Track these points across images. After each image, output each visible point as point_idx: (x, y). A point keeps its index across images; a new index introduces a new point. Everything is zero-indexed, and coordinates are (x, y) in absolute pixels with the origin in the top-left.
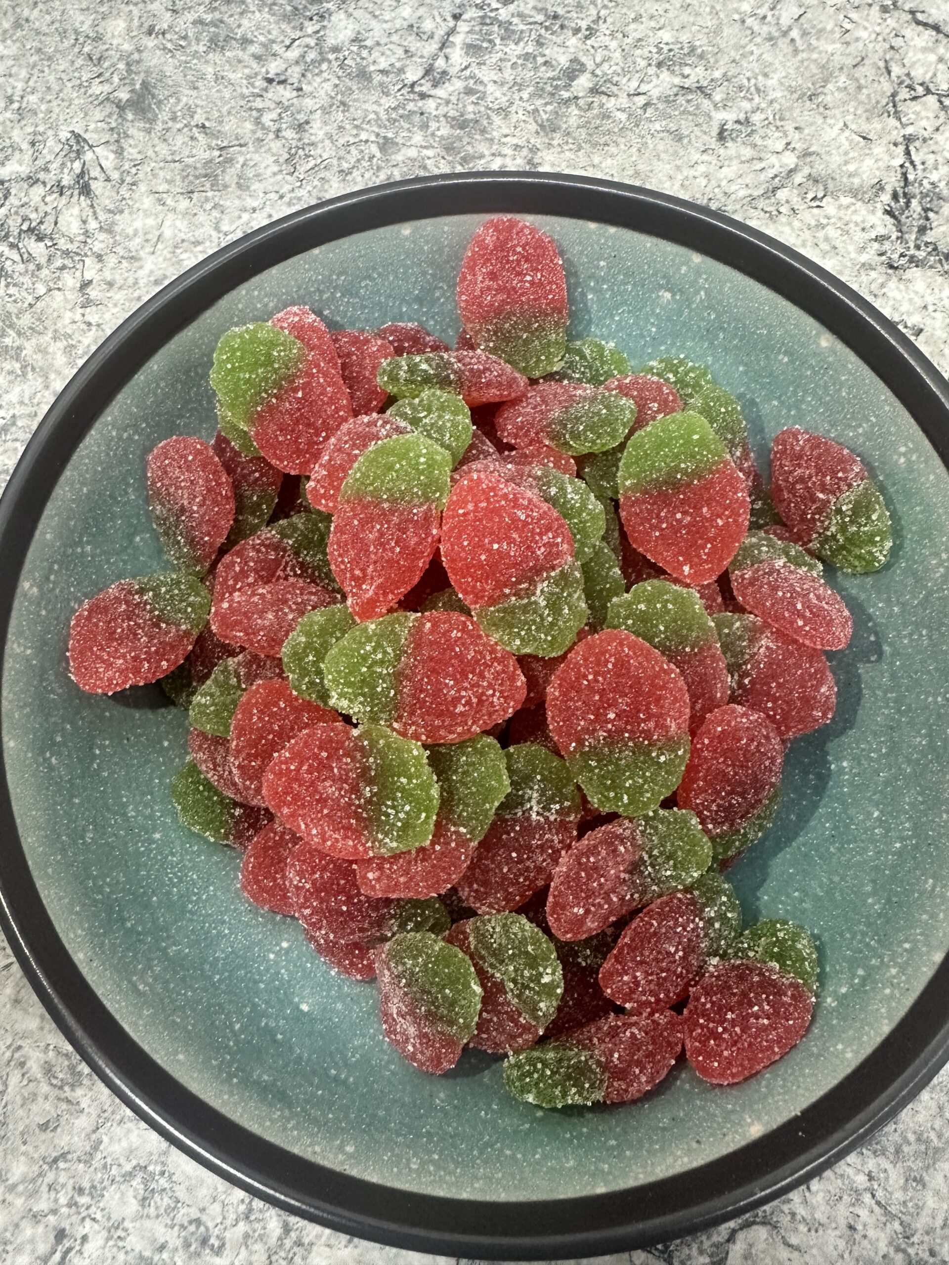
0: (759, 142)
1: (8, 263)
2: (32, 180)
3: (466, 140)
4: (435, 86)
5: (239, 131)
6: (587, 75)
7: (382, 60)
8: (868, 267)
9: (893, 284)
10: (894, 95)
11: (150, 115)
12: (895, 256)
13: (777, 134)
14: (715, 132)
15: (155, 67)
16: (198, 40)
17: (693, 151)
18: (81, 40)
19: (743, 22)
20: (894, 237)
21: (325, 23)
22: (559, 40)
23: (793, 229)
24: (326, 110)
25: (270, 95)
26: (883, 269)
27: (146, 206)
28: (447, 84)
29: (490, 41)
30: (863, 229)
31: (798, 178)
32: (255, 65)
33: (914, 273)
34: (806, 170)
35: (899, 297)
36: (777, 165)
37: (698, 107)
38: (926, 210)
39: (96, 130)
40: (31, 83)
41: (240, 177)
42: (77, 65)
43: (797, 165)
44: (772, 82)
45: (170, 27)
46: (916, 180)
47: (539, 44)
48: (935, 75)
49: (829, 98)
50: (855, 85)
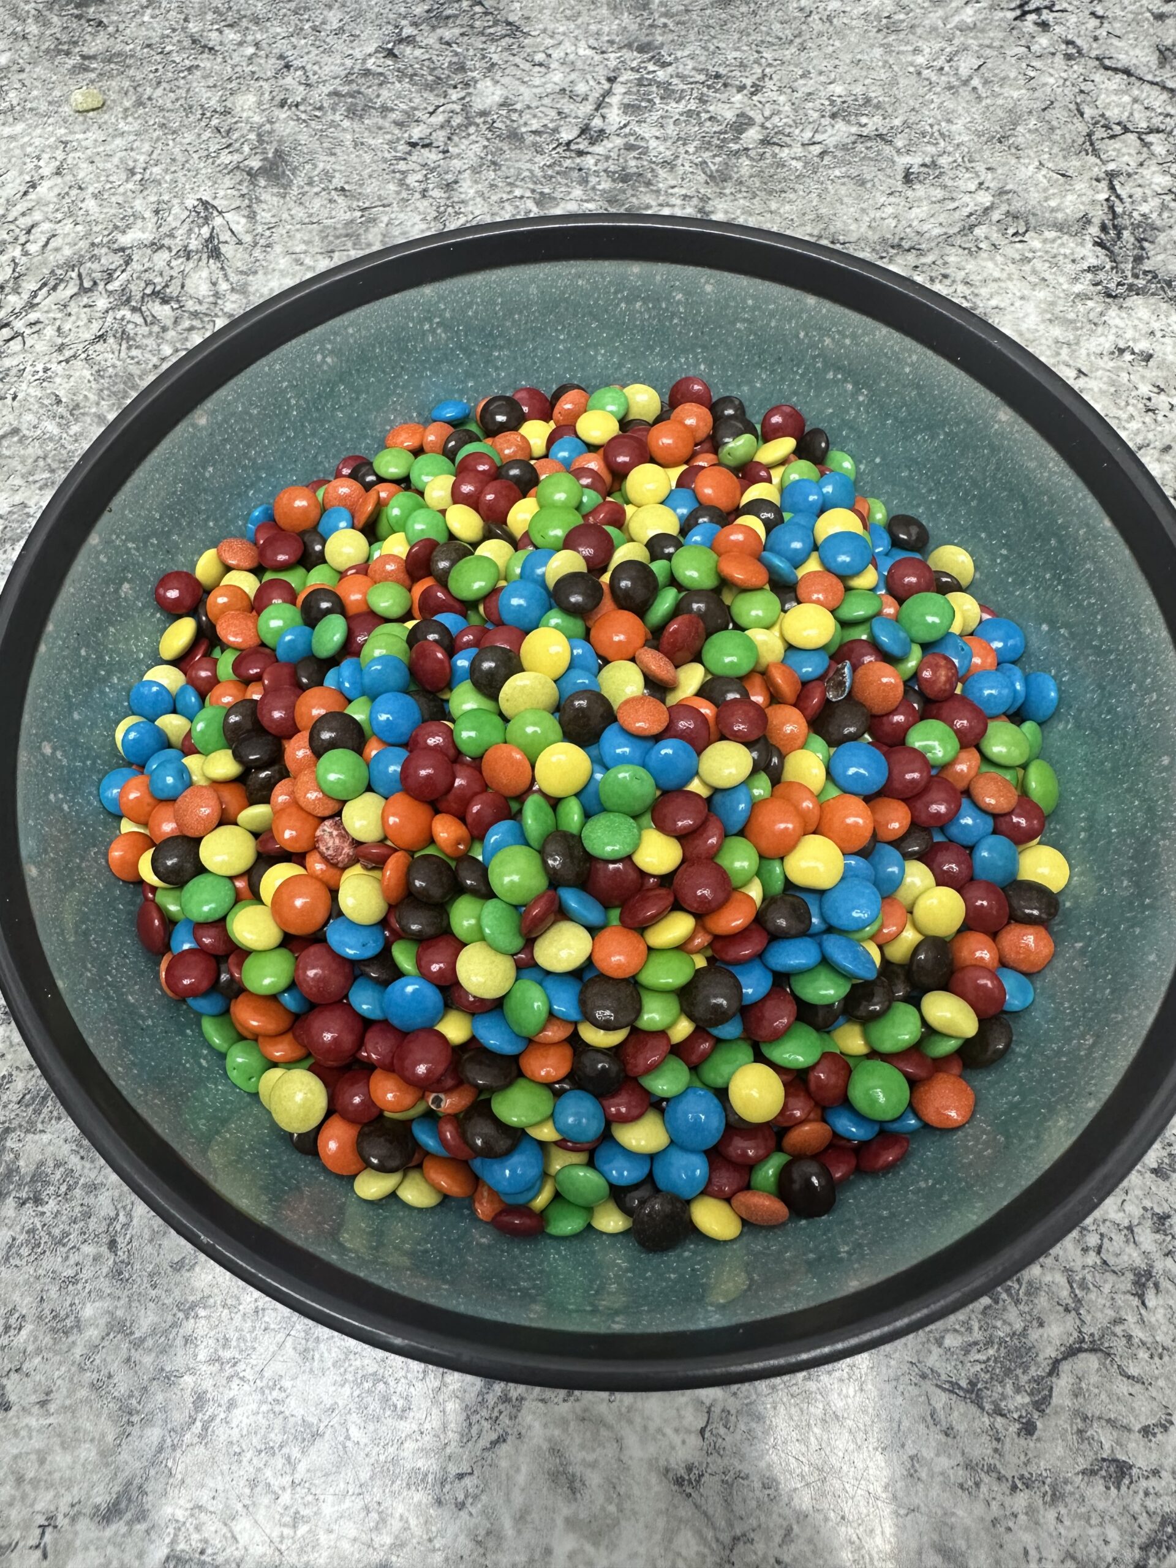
0: (950, 183)
1: (130, 326)
2: (156, 246)
3: (630, 192)
4: (592, 144)
5: (382, 192)
6: (757, 128)
7: (534, 121)
8: (1083, 297)
9: (1113, 312)
10: (1089, 135)
11: (284, 181)
12: (1112, 285)
13: (967, 175)
14: (900, 176)
15: (289, 135)
16: (334, 110)
17: (878, 194)
18: (208, 115)
19: (919, 74)
20: (1108, 267)
21: (471, 90)
22: (724, 97)
23: (996, 265)
24: (475, 170)
25: (414, 158)
26: (1101, 298)
27: (282, 267)
28: (605, 142)
29: (649, 101)
30: (1074, 261)
31: (996, 216)
32: (396, 131)
33: (1135, 301)
34: (1004, 208)
35: (1121, 324)
36: (972, 204)
37: (879, 153)
38: (1140, 240)
39: (225, 197)
40: (154, 156)
41: (384, 236)
42: (204, 137)
43: (993, 203)
44: (958, 127)
45: (304, 100)
46: (1124, 213)
47: (702, 100)
48: (1131, 114)
49: (1020, 140)
50: (1047, 127)
